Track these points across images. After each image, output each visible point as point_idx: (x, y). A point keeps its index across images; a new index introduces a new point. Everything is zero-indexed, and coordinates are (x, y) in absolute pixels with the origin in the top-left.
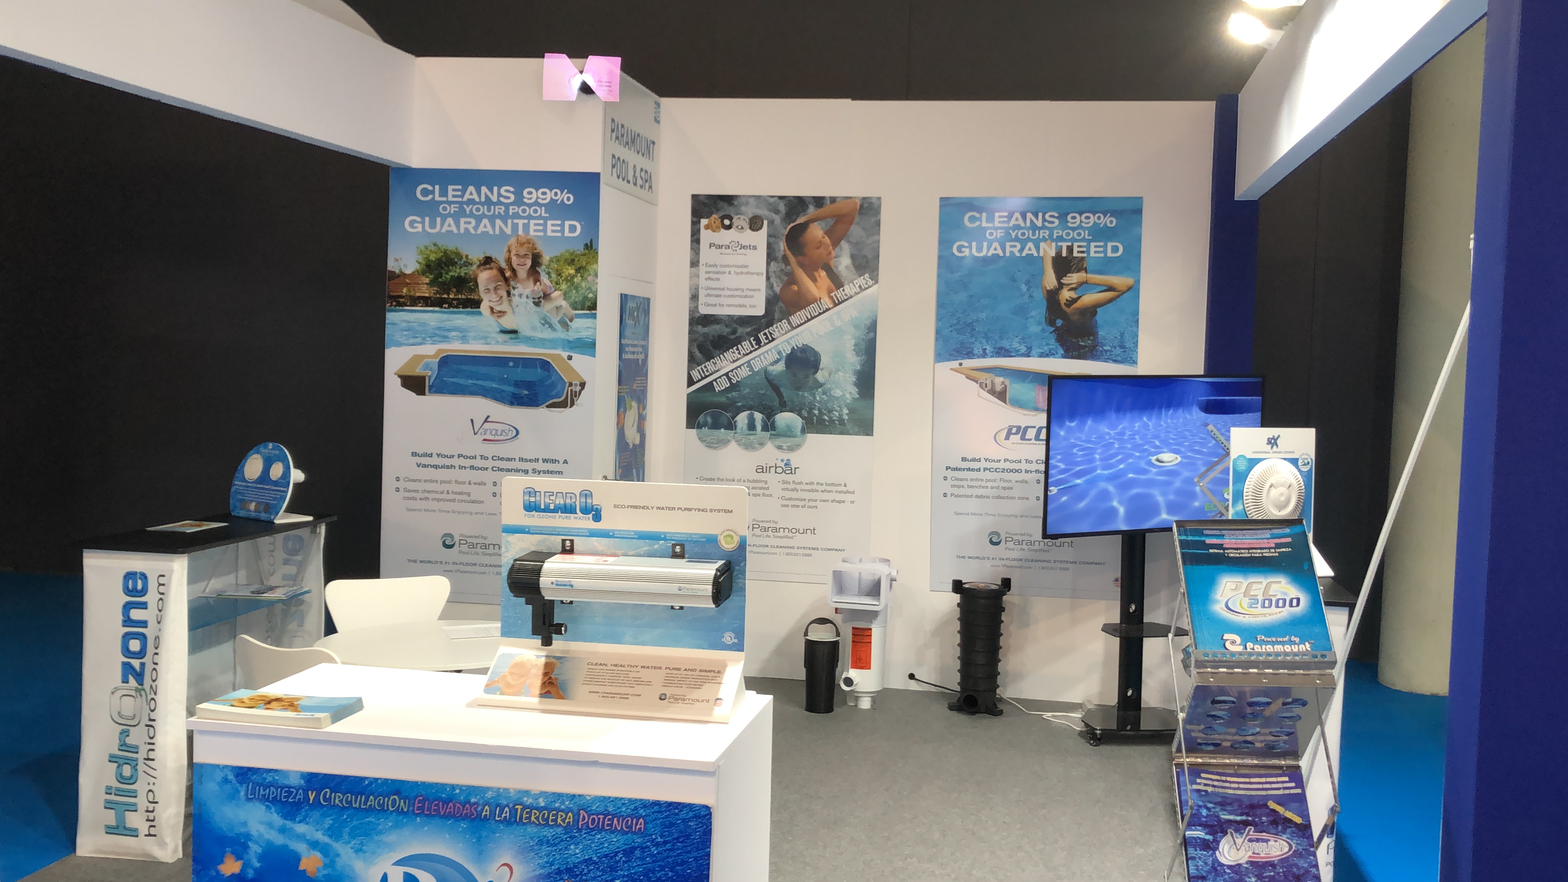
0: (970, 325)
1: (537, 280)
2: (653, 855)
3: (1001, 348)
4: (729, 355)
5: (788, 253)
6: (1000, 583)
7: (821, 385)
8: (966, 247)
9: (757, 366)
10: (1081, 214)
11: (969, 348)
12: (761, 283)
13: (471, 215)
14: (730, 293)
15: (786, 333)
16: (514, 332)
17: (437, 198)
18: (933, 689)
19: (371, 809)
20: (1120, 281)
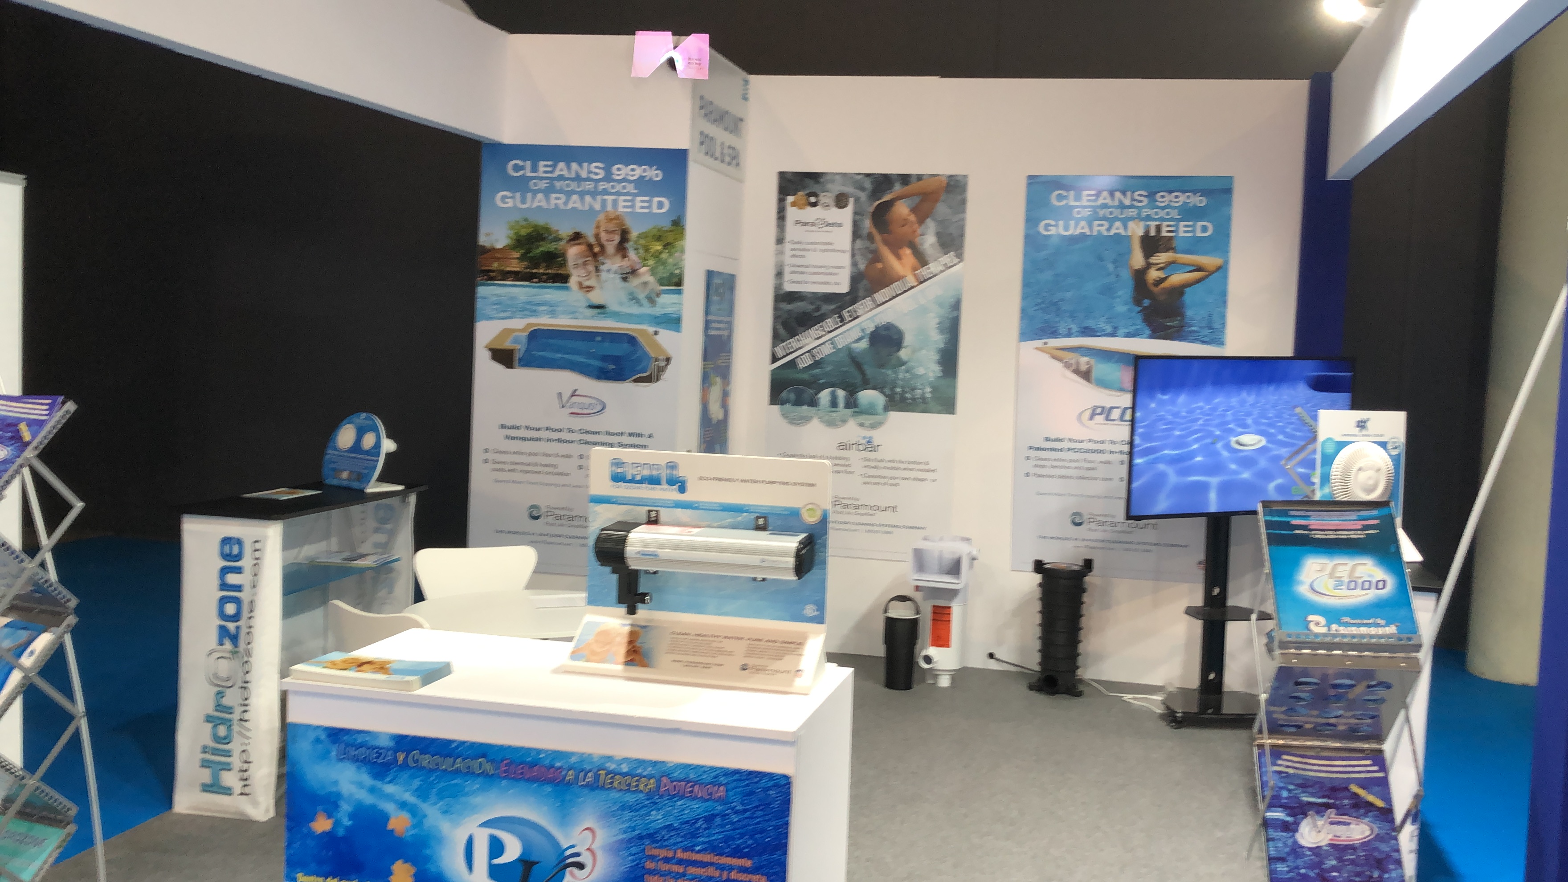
0: (1055, 304)
1: (624, 256)
2: (732, 823)
3: (1086, 328)
4: (814, 332)
5: (874, 232)
6: (1081, 563)
7: (903, 363)
8: (1053, 226)
9: (841, 343)
10: (1170, 192)
11: (1054, 327)
12: (845, 260)
13: (561, 191)
14: (816, 270)
15: (871, 310)
16: (601, 307)
17: (529, 174)
18: (1012, 669)
19: (457, 772)
20: (1209, 261)
